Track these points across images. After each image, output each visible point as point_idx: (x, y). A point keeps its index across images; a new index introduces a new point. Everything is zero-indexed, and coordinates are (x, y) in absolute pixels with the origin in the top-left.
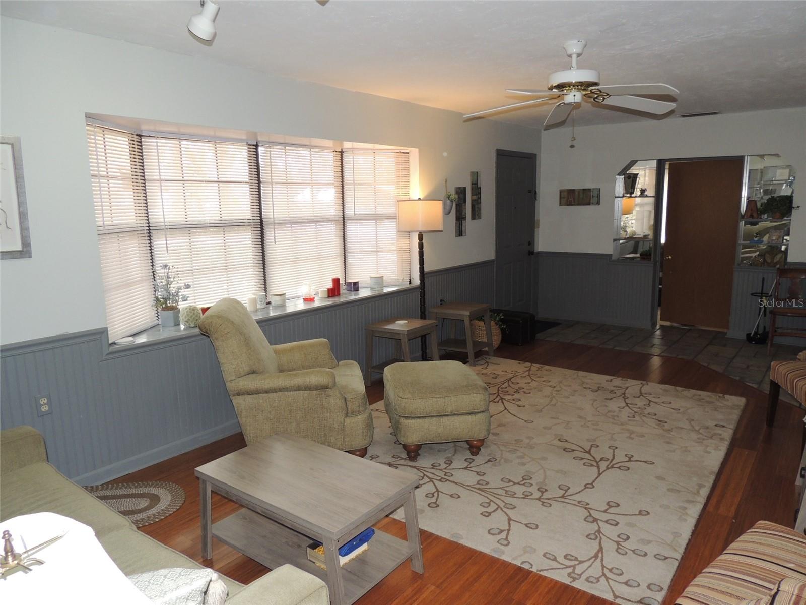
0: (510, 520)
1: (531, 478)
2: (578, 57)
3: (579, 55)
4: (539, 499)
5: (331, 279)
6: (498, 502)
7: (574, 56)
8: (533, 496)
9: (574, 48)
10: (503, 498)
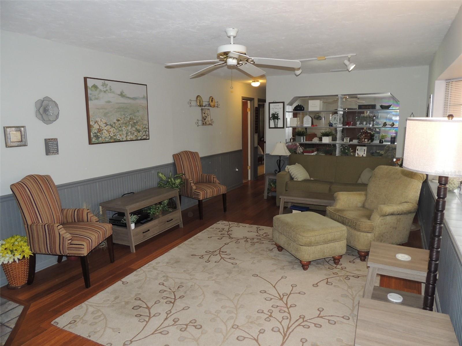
0: (257, 232)
1: (251, 245)
2: (234, 38)
3: (234, 37)
4: (248, 238)
6: (263, 237)
7: (232, 37)
8: (249, 239)
9: (232, 32)
10: (261, 238)
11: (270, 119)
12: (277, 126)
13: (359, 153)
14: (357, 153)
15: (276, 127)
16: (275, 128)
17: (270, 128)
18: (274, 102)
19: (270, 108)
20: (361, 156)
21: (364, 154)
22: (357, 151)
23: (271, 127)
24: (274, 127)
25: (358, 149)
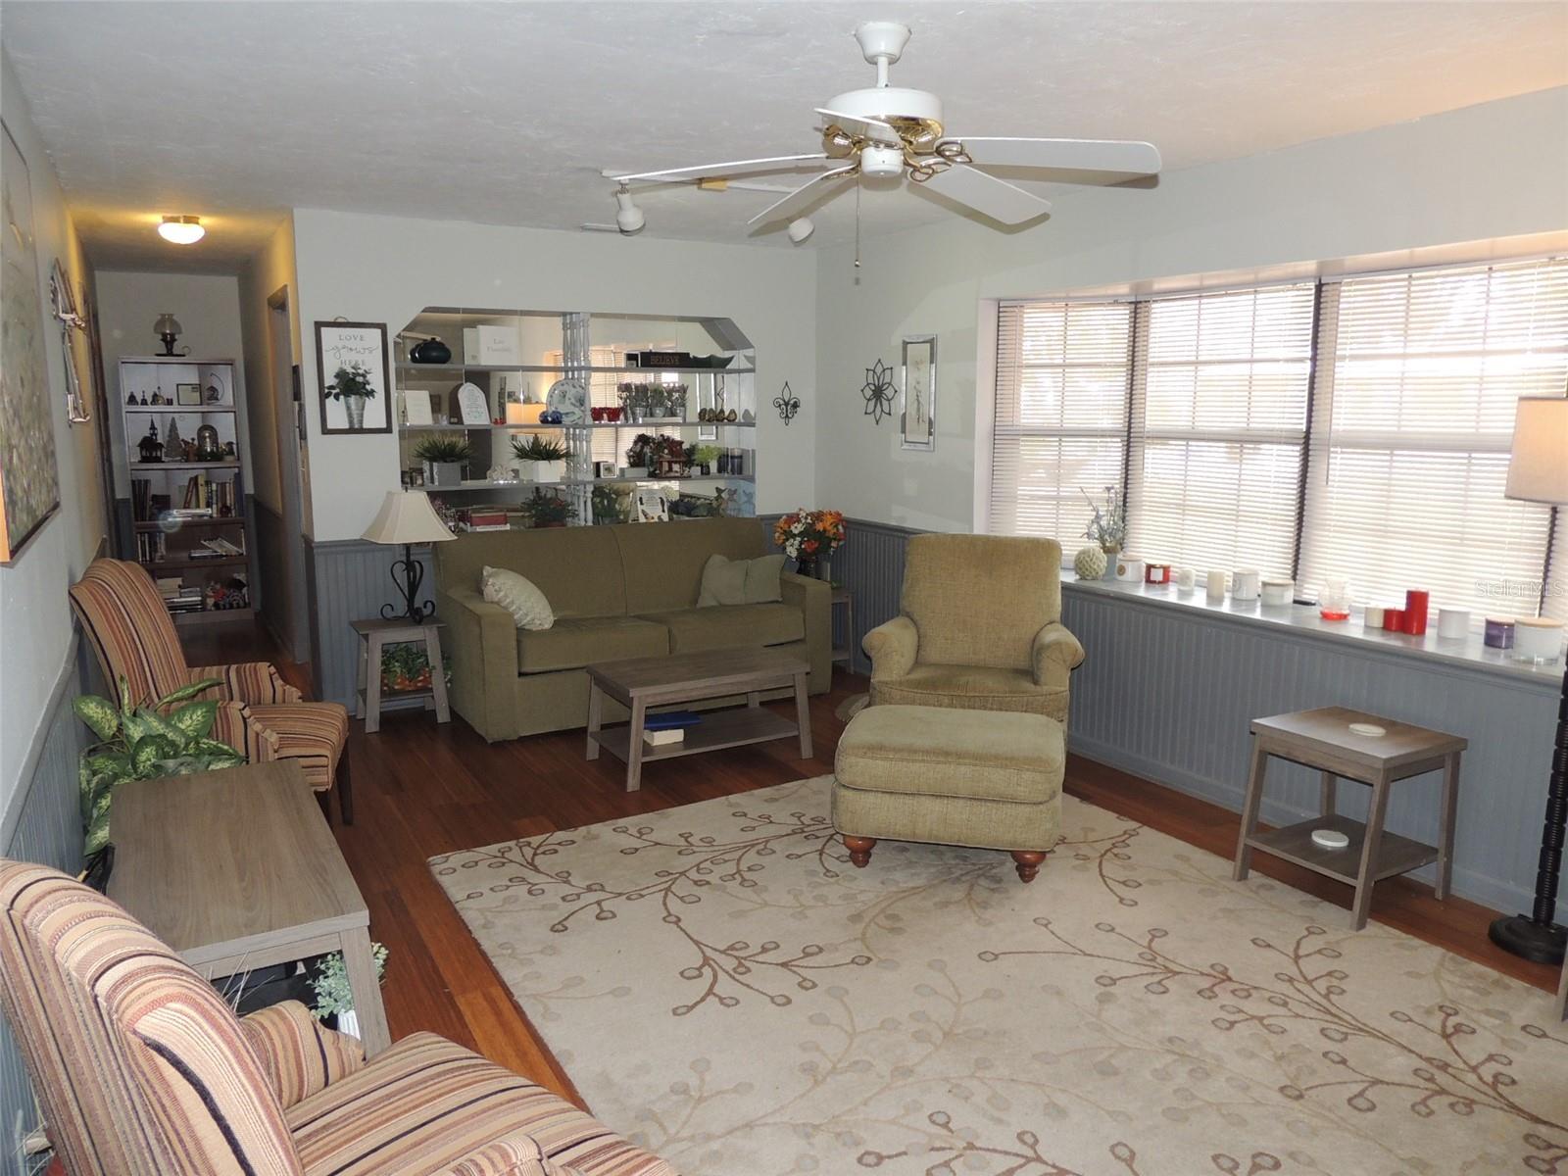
2: (890, 64)
5: (1405, 590)
7: (883, 61)
9: (883, 37)
11: (324, 396)
12: (361, 422)
13: (648, 511)
14: (643, 511)
15: (356, 426)
16: (351, 431)
17: (325, 431)
18: (340, 320)
19: (324, 348)
20: (656, 520)
21: (663, 511)
22: (642, 504)
23: (330, 426)
24: (347, 426)
25: (641, 499)
